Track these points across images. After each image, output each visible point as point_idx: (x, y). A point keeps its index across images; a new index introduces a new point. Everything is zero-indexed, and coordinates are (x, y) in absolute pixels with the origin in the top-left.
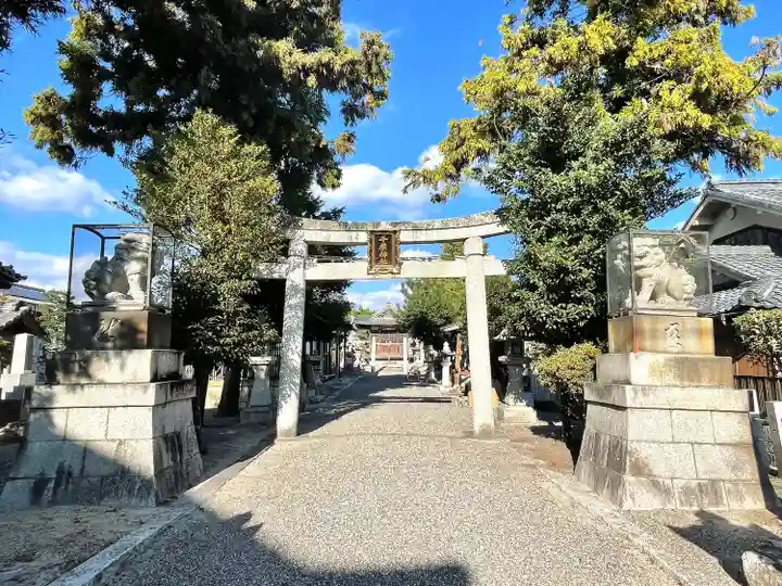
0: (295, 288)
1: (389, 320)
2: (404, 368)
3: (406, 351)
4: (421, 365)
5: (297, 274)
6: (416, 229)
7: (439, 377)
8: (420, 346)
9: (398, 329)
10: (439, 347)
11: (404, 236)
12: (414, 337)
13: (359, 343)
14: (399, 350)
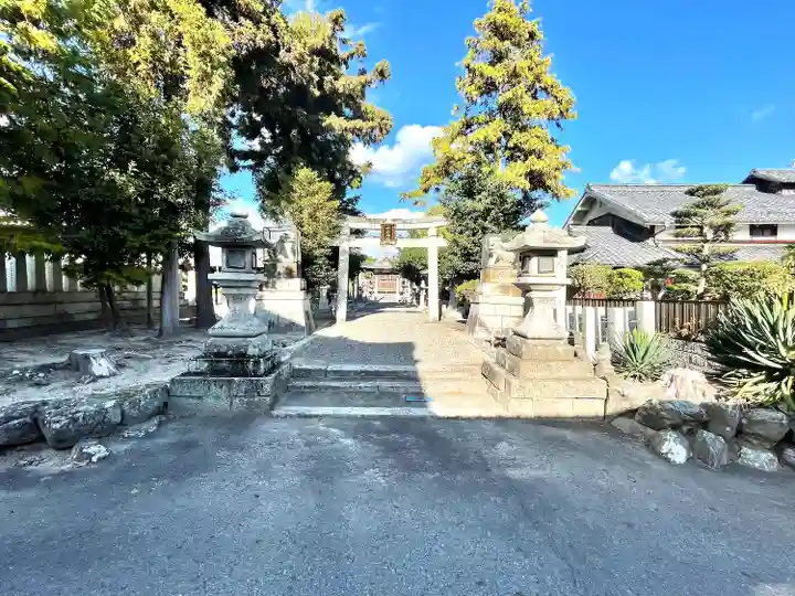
0: (344, 251)
1: (387, 266)
2: (397, 298)
3: (399, 288)
4: (408, 296)
5: (346, 245)
6: (404, 222)
7: (418, 303)
8: (408, 283)
9: (392, 272)
10: (418, 284)
11: (399, 226)
12: (404, 277)
13: (366, 281)
14: (394, 286)
